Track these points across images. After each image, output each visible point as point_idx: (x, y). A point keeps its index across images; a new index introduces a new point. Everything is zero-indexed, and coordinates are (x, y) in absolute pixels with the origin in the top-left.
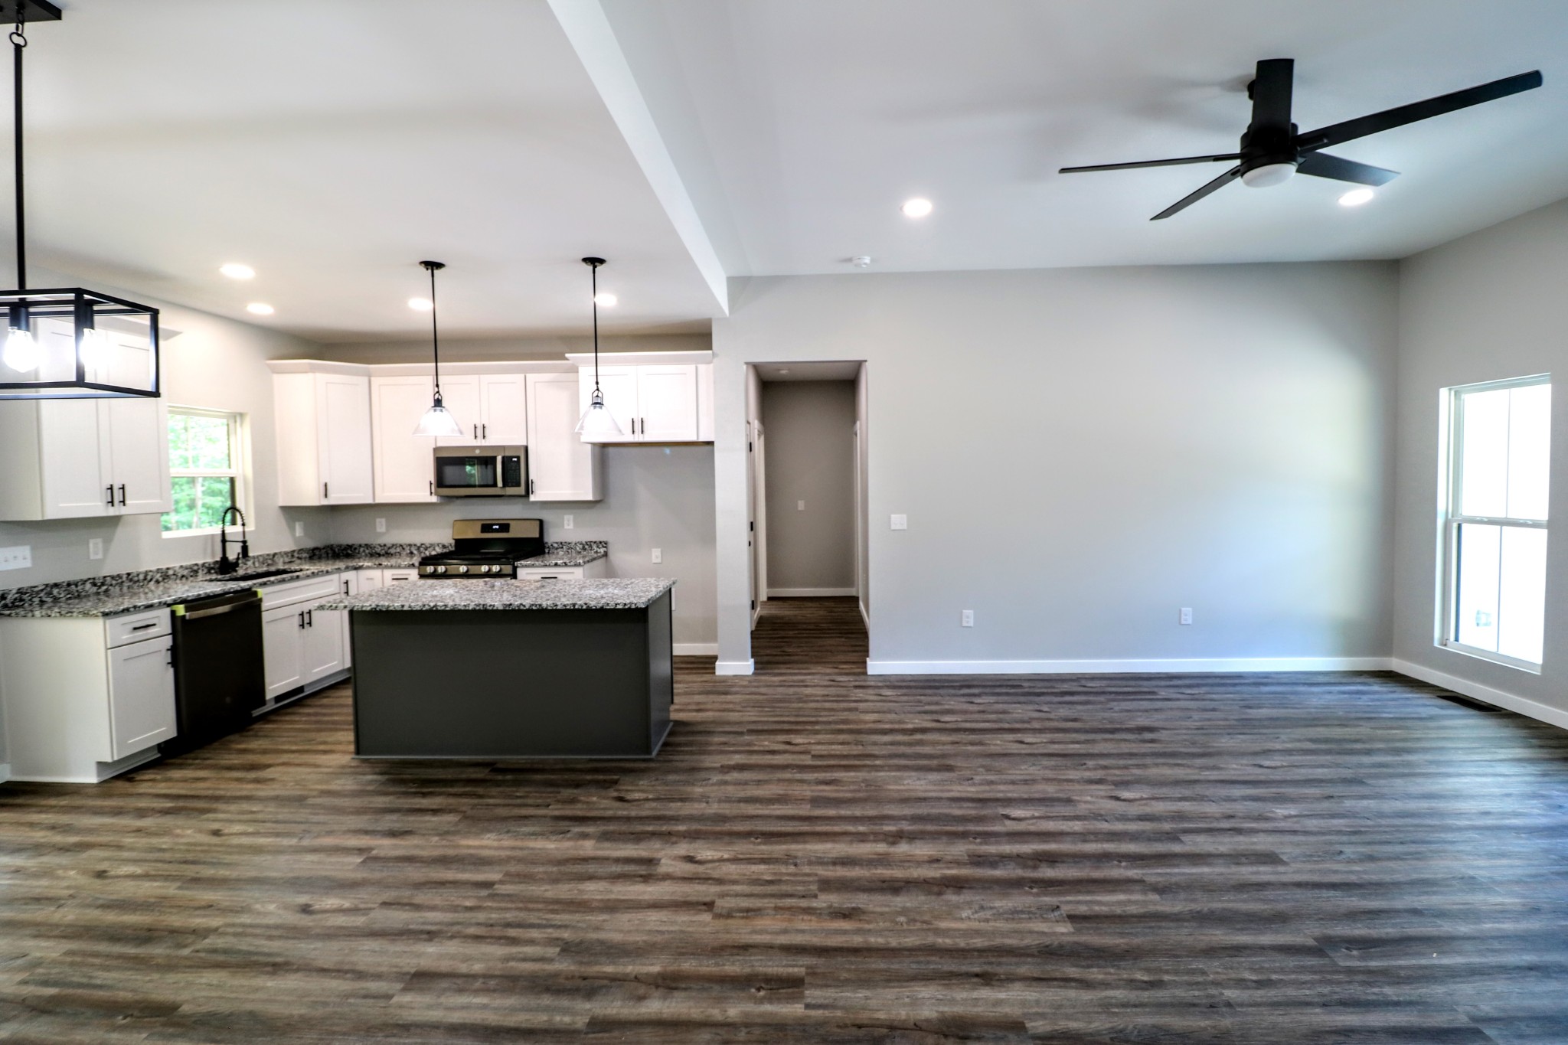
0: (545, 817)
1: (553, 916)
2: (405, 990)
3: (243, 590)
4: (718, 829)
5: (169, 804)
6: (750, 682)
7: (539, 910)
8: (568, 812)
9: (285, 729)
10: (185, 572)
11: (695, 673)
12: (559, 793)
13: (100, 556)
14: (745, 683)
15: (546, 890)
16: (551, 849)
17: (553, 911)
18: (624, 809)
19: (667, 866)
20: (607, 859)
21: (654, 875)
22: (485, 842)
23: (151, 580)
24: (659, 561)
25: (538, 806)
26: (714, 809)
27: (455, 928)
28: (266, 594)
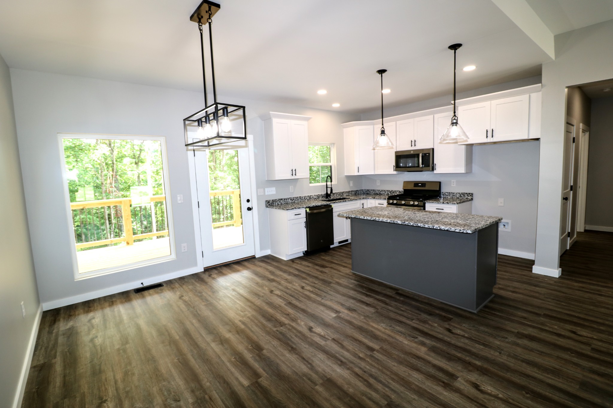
0: (409, 325)
1: (391, 382)
2: (322, 385)
3: (327, 205)
4: (501, 374)
5: (297, 273)
6: (555, 282)
7: (387, 375)
8: (420, 327)
9: (337, 254)
10: (316, 197)
11: (519, 269)
12: (420, 315)
13: (293, 191)
14: (552, 282)
15: (394, 366)
16: (405, 344)
17: (393, 380)
18: (449, 337)
19: (461, 384)
20: (429, 362)
21: (451, 386)
22: (379, 327)
23: (306, 199)
24: (502, 205)
25: (408, 318)
26: (503, 359)
27: (351, 365)
28: (335, 206)
